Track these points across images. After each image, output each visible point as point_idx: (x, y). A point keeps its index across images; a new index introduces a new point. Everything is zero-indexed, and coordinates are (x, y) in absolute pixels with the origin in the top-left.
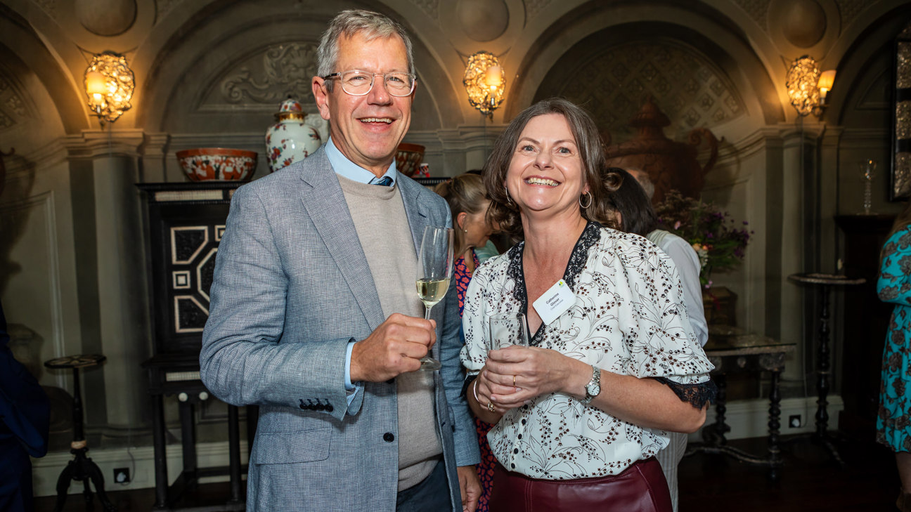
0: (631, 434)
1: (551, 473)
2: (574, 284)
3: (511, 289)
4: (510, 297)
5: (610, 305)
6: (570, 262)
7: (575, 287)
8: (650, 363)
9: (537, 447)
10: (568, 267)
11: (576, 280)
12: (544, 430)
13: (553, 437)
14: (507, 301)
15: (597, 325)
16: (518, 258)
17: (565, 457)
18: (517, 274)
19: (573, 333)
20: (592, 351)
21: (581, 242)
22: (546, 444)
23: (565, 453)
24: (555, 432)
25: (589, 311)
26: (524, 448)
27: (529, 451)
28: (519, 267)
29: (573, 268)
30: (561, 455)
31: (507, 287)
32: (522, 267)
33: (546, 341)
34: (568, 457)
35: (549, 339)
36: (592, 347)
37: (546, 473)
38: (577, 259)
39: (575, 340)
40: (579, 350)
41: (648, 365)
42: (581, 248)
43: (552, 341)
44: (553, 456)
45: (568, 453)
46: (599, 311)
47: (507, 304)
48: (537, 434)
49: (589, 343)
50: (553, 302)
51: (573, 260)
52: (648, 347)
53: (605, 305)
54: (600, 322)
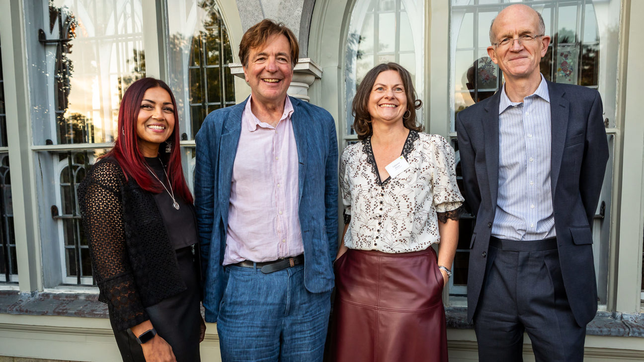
0: (429, 231)
1: (394, 249)
2: (407, 158)
3: (366, 159)
4: (365, 162)
5: (427, 167)
6: (404, 148)
7: (408, 160)
8: (447, 196)
9: (389, 236)
10: (403, 150)
11: (408, 156)
12: (394, 227)
13: (398, 231)
14: (363, 164)
15: (420, 177)
16: (368, 143)
17: (402, 241)
18: (369, 151)
19: (408, 180)
20: (416, 188)
21: (409, 139)
22: (394, 235)
23: (402, 239)
24: (399, 229)
25: (417, 170)
26: (382, 236)
27: (385, 238)
28: (370, 148)
29: (406, 151)
30: (400, 240)
31: (363, 157)
32: (371, 148)
33: (390, 184)
34: (403, 241)
35: (392, 183)
36: (417, 187)
37: (392, 249)
38: (408, 147)
39: (409, 184)
40: (411, 188)
41: (446, 197)
42: (410, 141)
43: (394, 184)
44: (396, 241)
45: (404, 239)
46: (422, 170)
47: (363, 166)
48: (390, 229)
49: (415, 185)
50: (396, 167)
51: (406, 147)
52: (447, 188)
53: (425, 167)
54: (422, 175)
